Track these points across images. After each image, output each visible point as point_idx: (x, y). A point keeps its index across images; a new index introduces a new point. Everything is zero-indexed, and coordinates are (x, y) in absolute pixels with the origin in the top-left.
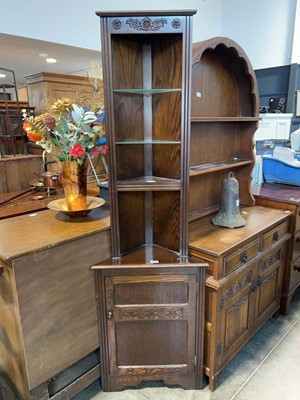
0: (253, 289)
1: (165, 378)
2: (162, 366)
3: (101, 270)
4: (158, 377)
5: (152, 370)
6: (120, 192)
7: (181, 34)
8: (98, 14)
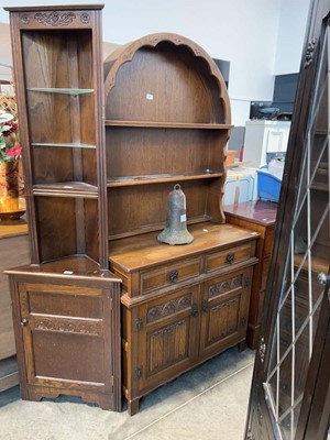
0: (194, 314)
1: (83, 395)
2: (80, 382)
3: (14, 275)
4: (75, 393)
5: (69, 384)
6: (36, 197)
7: (91, 30)
8: (6, 9)
